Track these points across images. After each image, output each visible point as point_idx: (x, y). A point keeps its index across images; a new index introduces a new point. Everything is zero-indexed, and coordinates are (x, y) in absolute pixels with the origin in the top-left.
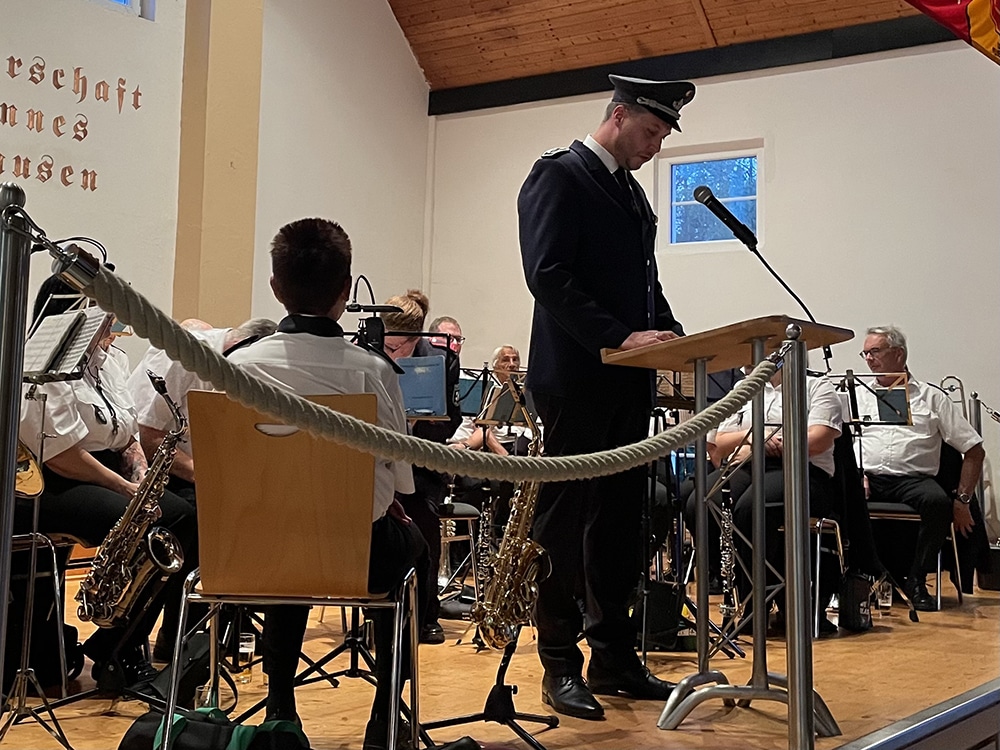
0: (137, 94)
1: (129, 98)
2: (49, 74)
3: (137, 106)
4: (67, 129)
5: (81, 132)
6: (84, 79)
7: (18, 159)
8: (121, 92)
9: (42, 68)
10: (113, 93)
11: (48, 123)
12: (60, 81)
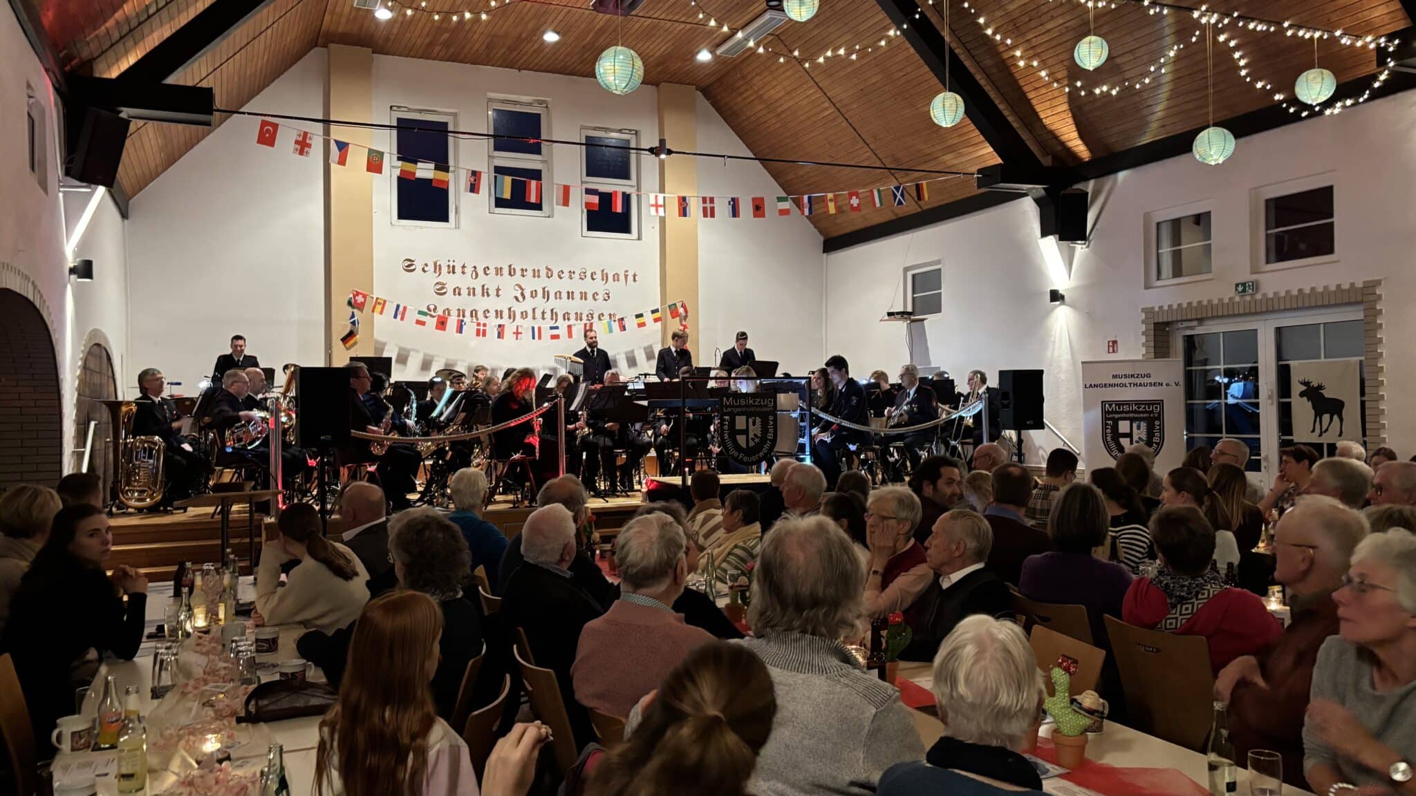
0: (635, 276)
1: (630, 278)
2: (588, 275)
3: (635, 280)
4: (600, 297)
5: (607, 297)
6: (607, 274)
7: (576, 313)
8: (626, 276)
9: (585, 273)
10: (622, 277)
11: (590, 296)
12: (594, 277)
